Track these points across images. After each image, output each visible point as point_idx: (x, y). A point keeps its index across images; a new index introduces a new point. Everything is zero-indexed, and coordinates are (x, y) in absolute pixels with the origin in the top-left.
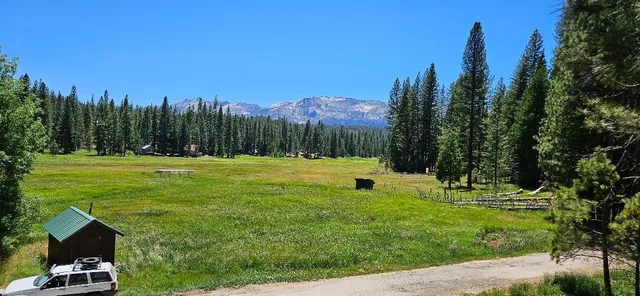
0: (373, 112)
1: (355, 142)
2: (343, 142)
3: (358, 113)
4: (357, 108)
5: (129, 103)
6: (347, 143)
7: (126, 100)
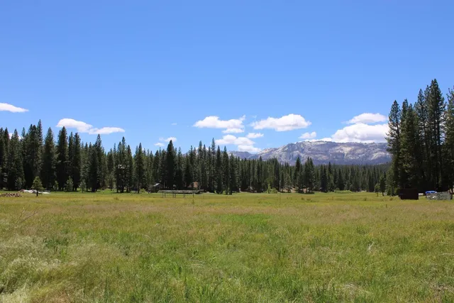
0: (352, 153)
1: (344, 178)
2: (332, 177)
3: (339, 154)
4: (337, 150)
5: (143, 149)
6: (335, 177)
7: (140, 147)
